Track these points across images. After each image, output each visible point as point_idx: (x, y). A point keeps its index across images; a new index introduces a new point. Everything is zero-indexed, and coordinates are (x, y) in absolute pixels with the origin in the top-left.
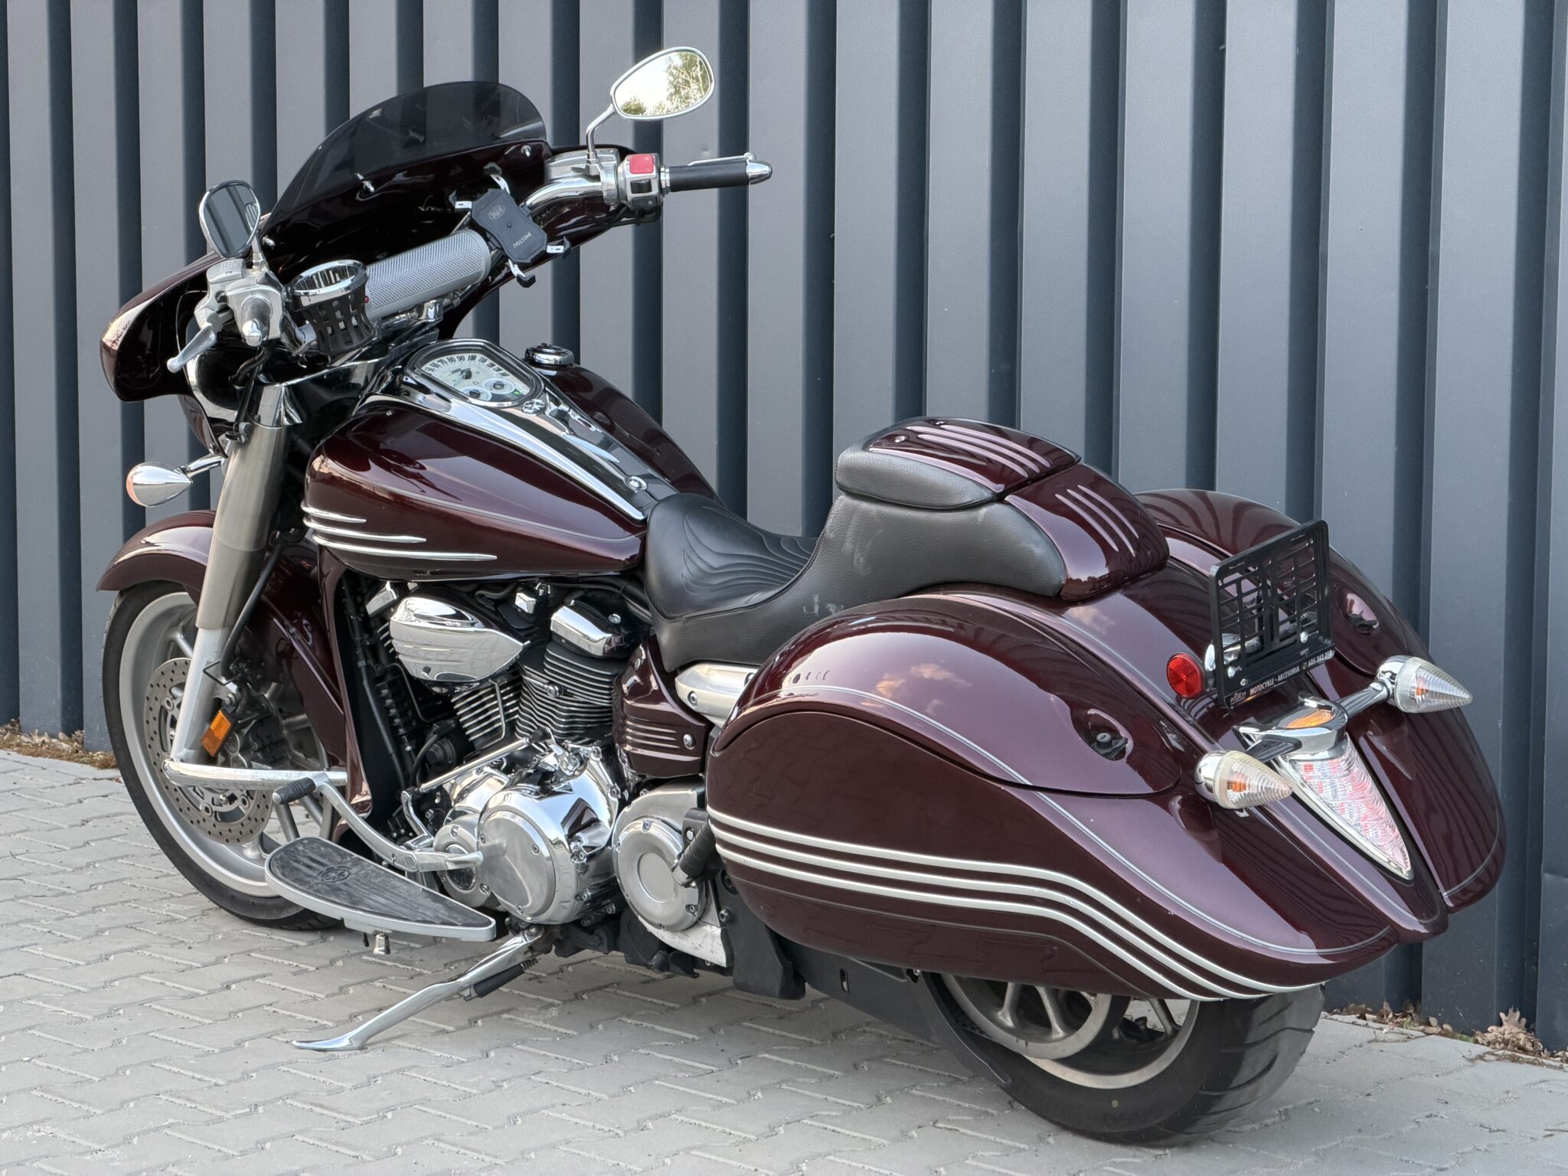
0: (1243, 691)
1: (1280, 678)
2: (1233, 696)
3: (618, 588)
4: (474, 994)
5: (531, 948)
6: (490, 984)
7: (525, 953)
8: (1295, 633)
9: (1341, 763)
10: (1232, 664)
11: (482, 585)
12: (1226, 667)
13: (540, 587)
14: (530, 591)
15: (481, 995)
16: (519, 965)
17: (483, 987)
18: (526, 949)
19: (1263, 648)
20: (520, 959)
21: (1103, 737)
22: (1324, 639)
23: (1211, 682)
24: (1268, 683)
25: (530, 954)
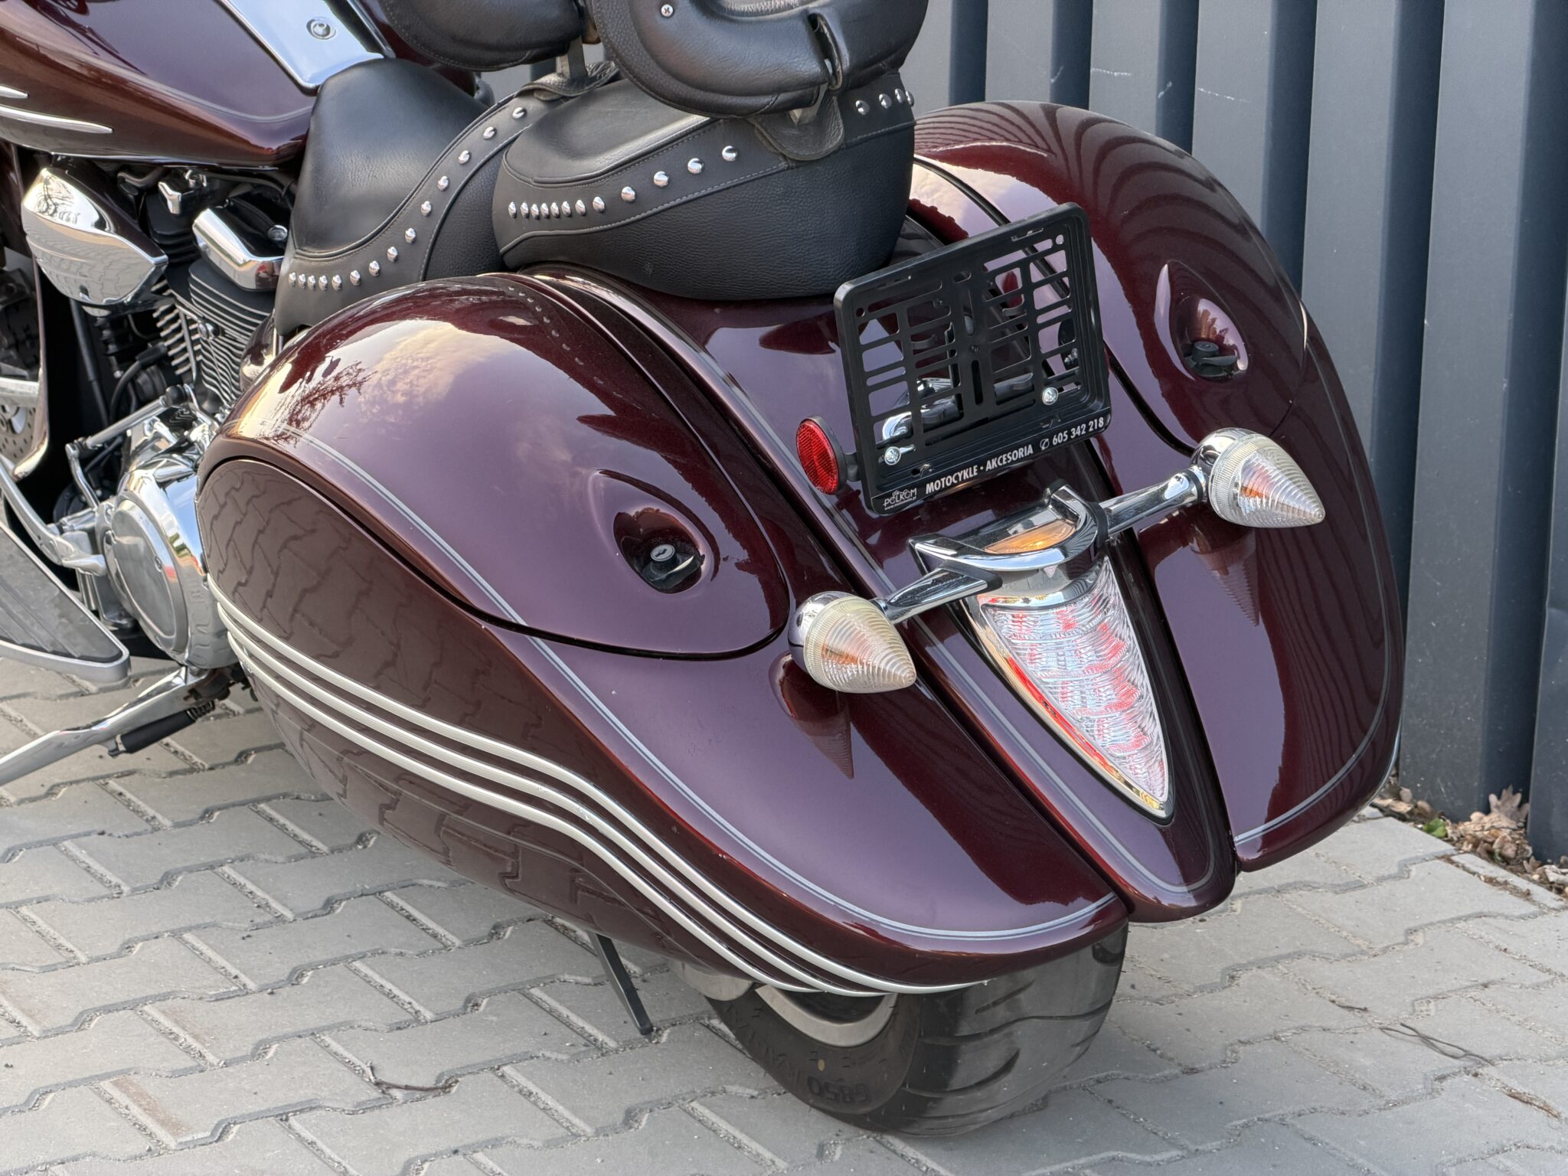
0: (910, 488)
1: (991, 465)
2: (889, 495)
3: (282, 187)
4: (122, 748)
5: (193, 691)
6: (142, 736)
7: (186, 698)
8: (1032, 389)
9: (1082, 612)
10: (895, 442)
11: (126, 166)
12: (883, 447)
13: (191, 177)
14: (178, 183)
15: (131, 749)
16: (185, 711)
17: (132, 740)
18: (186, 694)
19: (962, 416)
20: (180, 706)
21: (663, 552)
22: (1091, 400)
23: (852, 471)
24: (965, 474)
25: (192, 701)
